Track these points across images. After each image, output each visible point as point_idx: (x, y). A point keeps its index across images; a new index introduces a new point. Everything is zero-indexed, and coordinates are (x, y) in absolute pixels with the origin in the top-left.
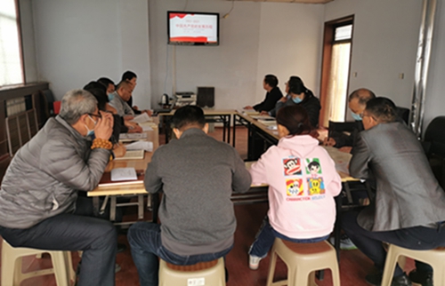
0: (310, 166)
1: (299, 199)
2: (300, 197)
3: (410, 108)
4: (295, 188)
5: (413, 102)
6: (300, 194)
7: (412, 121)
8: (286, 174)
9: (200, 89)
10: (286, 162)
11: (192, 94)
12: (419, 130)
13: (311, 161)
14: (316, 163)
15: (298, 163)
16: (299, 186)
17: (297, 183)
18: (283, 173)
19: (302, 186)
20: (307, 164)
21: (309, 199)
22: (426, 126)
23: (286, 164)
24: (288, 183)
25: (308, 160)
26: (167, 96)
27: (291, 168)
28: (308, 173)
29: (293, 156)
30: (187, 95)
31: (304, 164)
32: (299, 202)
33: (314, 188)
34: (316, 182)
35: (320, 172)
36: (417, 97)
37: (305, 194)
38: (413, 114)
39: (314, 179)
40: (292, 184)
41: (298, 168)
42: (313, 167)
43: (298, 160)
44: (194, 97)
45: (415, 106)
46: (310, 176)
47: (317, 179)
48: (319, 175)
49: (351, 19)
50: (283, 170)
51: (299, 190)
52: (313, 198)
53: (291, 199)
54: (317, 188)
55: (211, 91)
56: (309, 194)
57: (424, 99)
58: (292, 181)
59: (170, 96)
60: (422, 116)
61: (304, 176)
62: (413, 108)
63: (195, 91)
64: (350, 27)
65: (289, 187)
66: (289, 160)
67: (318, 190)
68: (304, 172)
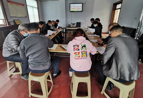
0: (82, 47)
1: (79, 59)
2: (79, 58)
3: (137, 28)
4: (77, 55)
5: (138, 26)
6: (79, 57)
7: (137, 33)
8: (74, 50)
9: (77, 23)
10: (74, 46)
11: (75, 24)
12: (139, 35)
13: (83, 45)
14: (84, 46)
15: (78, 47)
16: (79, 55)
17: (78, 53)
18: (73, 50)
19: (79, 54)
20: (81, 47)
21: (82, 58)
22: (141, 34)
23: (74, 47)
24: (75, 53)
25: (82, 45)
26: (69, 24)
27: (76, 48)
28: (82, 50)
29: (76, 44)
30: (74, 24)
31: (80, 47)
32: (78, 60)
33: (84, 55)
34: (84, 53)
35: (86, 49)
36: (140, 25)
37: (81, 57)
38: (137, 30)
39: (84, 52)
40: (76, 54)
41: (78, 48)
42: (83, 47)
43: (78, 45)
44: (75, 25)
45: (139, 28)
46: (82, 51)
47: (85, 52)
48: (86, 50)
49: (121, 1)
50: (73, 49)
51: (79, 56)
52: (83, 58)
53: (76, 59)
54: (85, 55)
55: (80, 23)
56: (82, 57)
57: (142, 26)
58: (76, 53)
59: (70, 24)
60: (140, 31)
61: (80, 51)
62: (138, 28)
63: (76, 23)
64: (121, 4)
65: (75, 55)
66: (75, 46)
67: (85, 56)
68: (80, 49)
